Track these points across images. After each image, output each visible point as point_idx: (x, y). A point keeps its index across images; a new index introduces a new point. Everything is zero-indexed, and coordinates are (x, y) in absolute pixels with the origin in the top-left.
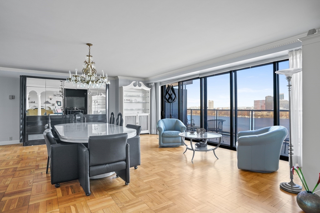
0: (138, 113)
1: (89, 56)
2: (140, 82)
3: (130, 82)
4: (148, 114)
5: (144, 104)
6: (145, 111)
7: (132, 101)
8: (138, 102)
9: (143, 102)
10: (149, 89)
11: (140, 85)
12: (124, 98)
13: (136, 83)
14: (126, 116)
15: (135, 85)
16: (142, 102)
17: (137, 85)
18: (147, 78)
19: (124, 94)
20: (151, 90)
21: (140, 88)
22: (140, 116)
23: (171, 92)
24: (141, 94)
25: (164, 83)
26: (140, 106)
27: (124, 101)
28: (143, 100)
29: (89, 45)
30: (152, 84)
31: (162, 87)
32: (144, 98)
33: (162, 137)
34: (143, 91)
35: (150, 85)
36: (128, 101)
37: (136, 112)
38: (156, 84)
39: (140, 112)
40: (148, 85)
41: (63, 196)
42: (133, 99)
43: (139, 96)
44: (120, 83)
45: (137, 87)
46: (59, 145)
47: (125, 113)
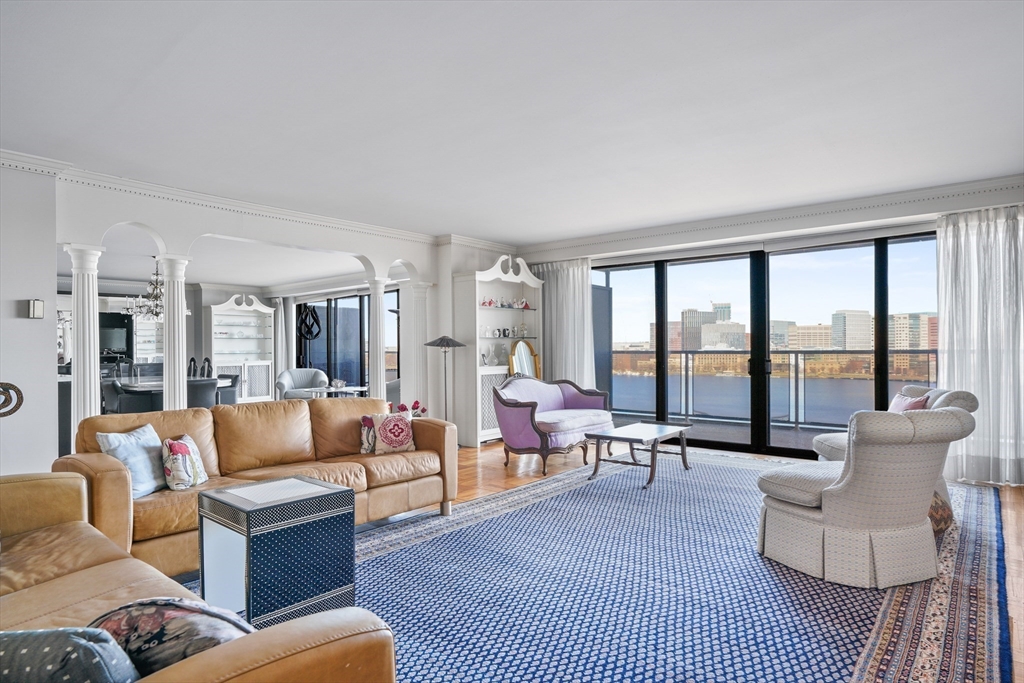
0: (247, 360)
2: (251, 297)
3: (228, 295)
4: (269, 362)
5: (262, 341)
6: (262, 355)
7: (232, 334)
8: (248, 338)
9: (259, 336)
10: (270, 311)
11: (250, 303)
12: (215, 329)
13: (242, 297)
14: (218, 368)
15: (238, 303)
16: (254, 336)
17: (244, 303)
18: (266, 287)
19: (215, 320)
20: (275, 313)
21: (251, 308)
22: (251, 368)
23: (312, 321)
24: (253, 321)
25: (303, 298)
26: (252, 346)
27: (213, 336)
28: (259, 333)
30: (277, 300)
31: (299, 307)
32: (261, 328)
34: (261, 316)
35: (273, 301)
36: (224, 336)
37: (243, 358)
38: (285, 300)
39: (253, 357)
40: (269, 301)
42: (235, 331)
43: (246, 325)
44: (206, 298)
45: (244, 306)
47: (216, 361)
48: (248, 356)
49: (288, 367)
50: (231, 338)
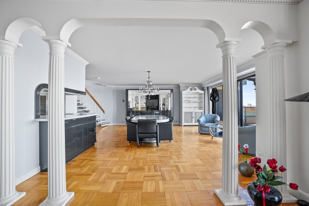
1: (149, 78)
2: (195, 87)
3: (188, 87)
4: (202, 111)
5: (200, 103)
6: (200, 108)
8: (195, 102)
9: (199, 101)
10: (203, 92)
11: (195, 90)
12: (183, 99)
13: (192, 88)
14: (184, 112)
15: (191, 90)
16: (197, 101)
17: (193, 90)
18: (201, 83)
19: (183, 96)
21: (196, 91)
22: (196, 113)
23: (216, 95)
24: (197, 96)
25: (213, 86)
26: (197, 105)
27: (183, 101)
29: (149, 72)
30: (205, 88)
32: (200, 98)
33: (201, 126)
34: (200, 94)
36: (187, 101)
37: (193, 109)
38: (208, 88)
39: (197, 109)
40: (202, 89)
42: (191, 99)
43: (195, 98)
44: (181, 88)
45: (193, 91)
47: (184, 110)
48: (195, 108)
49: (209, 113)
50: (190, 102)
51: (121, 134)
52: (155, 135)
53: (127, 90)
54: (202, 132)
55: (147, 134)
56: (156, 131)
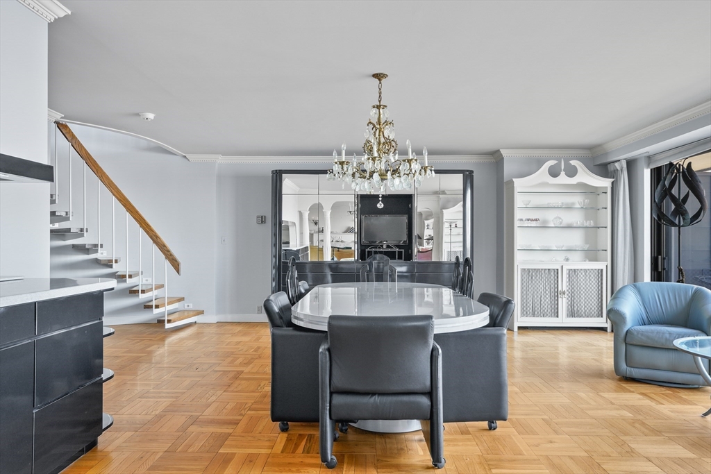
0: (567, 260)
1: (378, 107)
2: (573, 163)
3: (540, 163)
4: (603, 265)
5: (592, 231)
6: (592, 253)
7: (545, 221)
8: (569, 227)
9: (587, 224)
10: (606, 183)
11: (572, 172)
12: (518, 214)
13: (558, 165)
14: (523, 270)
15: (554, 173)
16: (579, 224)
17: (563, 173)
18: (599, 146)
19: (519, 201)
20: (614, 187)
21: (574, 181)
22: (573, 273)
24: (578, 200)
25: (662, 156)
26: (576, 239)
27: (517, 223)
28: (587, 219)
29: (379, 76)
30: (617, 165)
31: (657, 174)
32: (591, 210)
33: (626, 343)
34: (592, 192)
35: (611, 168)
36: (534, 224)
37: (560, 257)
38: (631, 164)
39: (576, 256)
40: (604, 169)
41: (282, 452)
42: (550, 216)
43: (569, 208)
44: (508, 169)
45: (563, 179)
46: (289, 331)
47: (521, 260)
48: (568, 255)
49: (635, 277)
50: (544, 227)
51: (246, 369)
52: (425, 401)
53: (278, 176)
54: (636, 373)
55: (376, 399)
56: (428, 383)
